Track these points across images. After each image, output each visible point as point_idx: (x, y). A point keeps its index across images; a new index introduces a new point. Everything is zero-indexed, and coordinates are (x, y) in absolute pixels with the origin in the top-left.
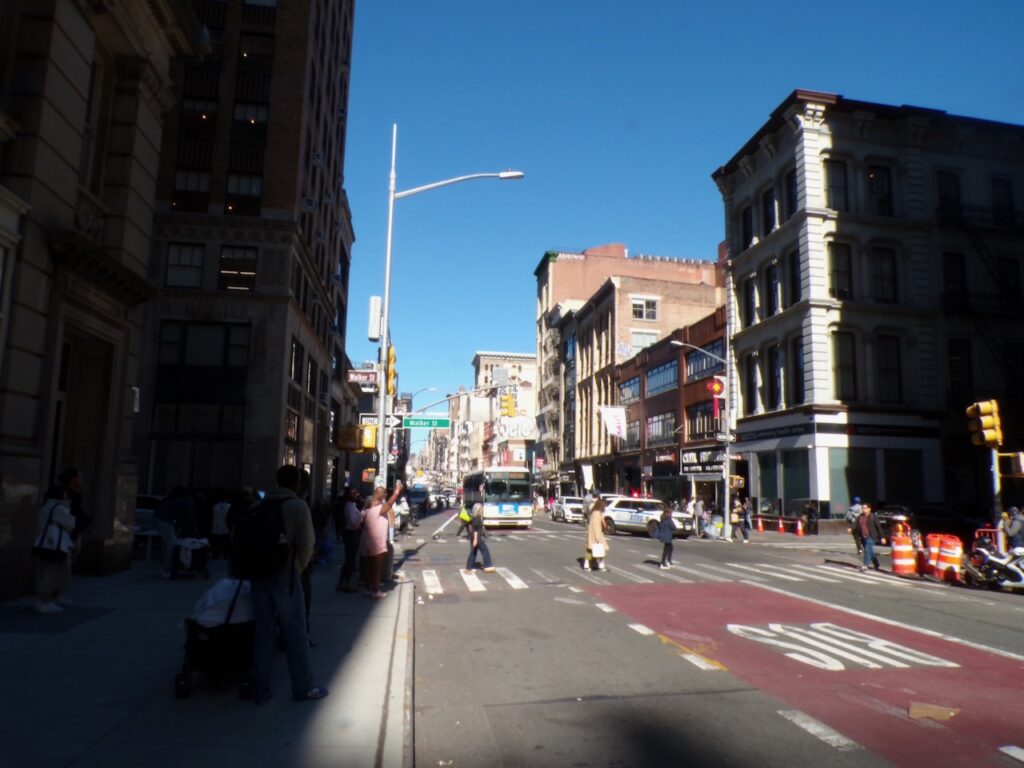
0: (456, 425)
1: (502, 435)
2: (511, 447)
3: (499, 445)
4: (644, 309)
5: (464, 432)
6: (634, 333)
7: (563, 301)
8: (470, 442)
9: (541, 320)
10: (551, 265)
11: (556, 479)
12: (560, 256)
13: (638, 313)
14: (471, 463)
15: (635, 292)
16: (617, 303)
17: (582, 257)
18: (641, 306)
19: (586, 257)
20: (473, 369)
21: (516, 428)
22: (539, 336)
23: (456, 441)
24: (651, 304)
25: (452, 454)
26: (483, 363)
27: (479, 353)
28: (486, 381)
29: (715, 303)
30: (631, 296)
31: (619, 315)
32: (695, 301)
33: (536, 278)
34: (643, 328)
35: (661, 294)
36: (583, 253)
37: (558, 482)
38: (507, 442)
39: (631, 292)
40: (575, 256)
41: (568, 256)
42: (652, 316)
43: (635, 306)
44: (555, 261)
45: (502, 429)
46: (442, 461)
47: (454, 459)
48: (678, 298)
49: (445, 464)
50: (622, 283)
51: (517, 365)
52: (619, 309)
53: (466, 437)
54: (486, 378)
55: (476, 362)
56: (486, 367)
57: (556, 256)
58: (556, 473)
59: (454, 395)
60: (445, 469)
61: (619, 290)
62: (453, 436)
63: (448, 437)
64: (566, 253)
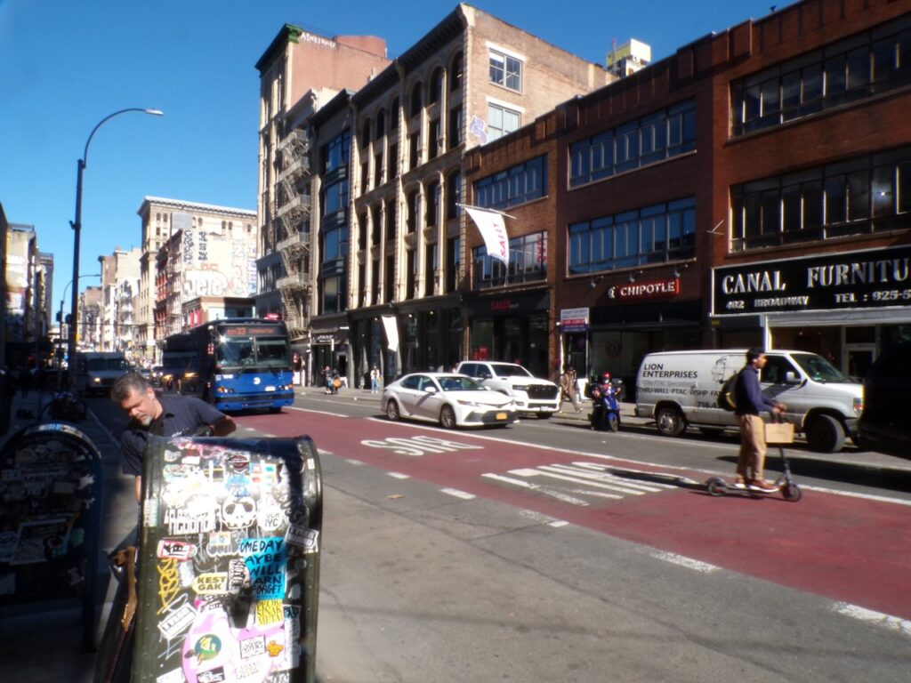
0: (112, 290)
1: (186, 293)
2: (204, 306)
3: (184, 305)
4: (505, 71)
5: (126, 295)
6: (492, 105)
7: (320, 89)
8: (134, 306)
9: (268, 127)
10: (291, 45)
11: (306, 340)
12: (303, 35)
13: (496, 75)
14: (137, 330)
15: (494, 41)
16: (469, 49)
17: (332, 45)
18: (501, 65)
19: (338, 45)
20: (139, 220)
21: (205, 285)
22: (263, 152)
23: (112, 307)
24: (514, 66)
25: (107, 323)
26: (154, 210)
27: (148, 198)
28: (158, 233)
29: (587, 85)
30: (489, 44)
31: (472, 72)
32: (566, 76)
33: (258, 73)
34: (503, 99)
35: (527, 53)
36: (334, 39)
37: (309, 345)
38: (198, 300)
39: (489, 38)
40: (323, 41)
41: (314, 39)
42: (513, 83)
43: (493, 62)
44: (296, 42)
45: (187, 286)
46: (93, 330)
47: (111, 328)
48: (546, 66)
49: (98, 333)
50: (477, 19)
51: (197, 217)
52: (473, 61)
53: (127, 301)
54: (158, 230)
55: (145, 213)
56: (158, 215)
57: (299, 34)
58: (306, 333)
59: (107, 254)
60: (98, 340)
61: (473, 29)
62: (107, 302)
63: (101, 304)
64: (312, 34)
